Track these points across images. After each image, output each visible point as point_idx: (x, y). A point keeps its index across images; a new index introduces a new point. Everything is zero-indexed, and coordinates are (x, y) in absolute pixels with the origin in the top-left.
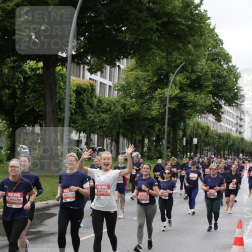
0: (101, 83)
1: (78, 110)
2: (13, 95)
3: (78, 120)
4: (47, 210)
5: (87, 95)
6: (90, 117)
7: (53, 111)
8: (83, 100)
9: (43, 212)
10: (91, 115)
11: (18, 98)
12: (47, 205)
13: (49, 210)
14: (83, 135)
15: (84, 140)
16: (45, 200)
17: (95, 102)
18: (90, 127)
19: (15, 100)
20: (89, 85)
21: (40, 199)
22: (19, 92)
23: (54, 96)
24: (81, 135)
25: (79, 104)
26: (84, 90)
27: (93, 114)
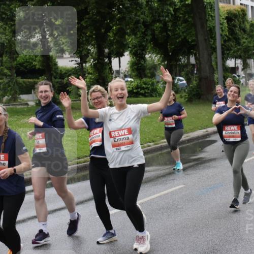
0: (252, 7)
1: (230, 36)
2: (165, 28)
3: (232, 46)
4: (207, 138)
5: (238, 20)
6: (244, 43)
7: (205, 40)
8: (235, 26)
9: (204, 140)
10: (245, 41)
11: (170, 30)
12: (207, 133)
13: (209, 137)
14: (239, 61)
15: (241, 67)
16: (205, 129)
17: (248, 26)
18: (245, 52)
19: (167, 33)
20: (239, 10)
21: (200, 128)
22: (170, 24)
23: (205, 25)
24: (237, 62)
25: (231, 30)
26: (235, 16)
27: (246, 39)
